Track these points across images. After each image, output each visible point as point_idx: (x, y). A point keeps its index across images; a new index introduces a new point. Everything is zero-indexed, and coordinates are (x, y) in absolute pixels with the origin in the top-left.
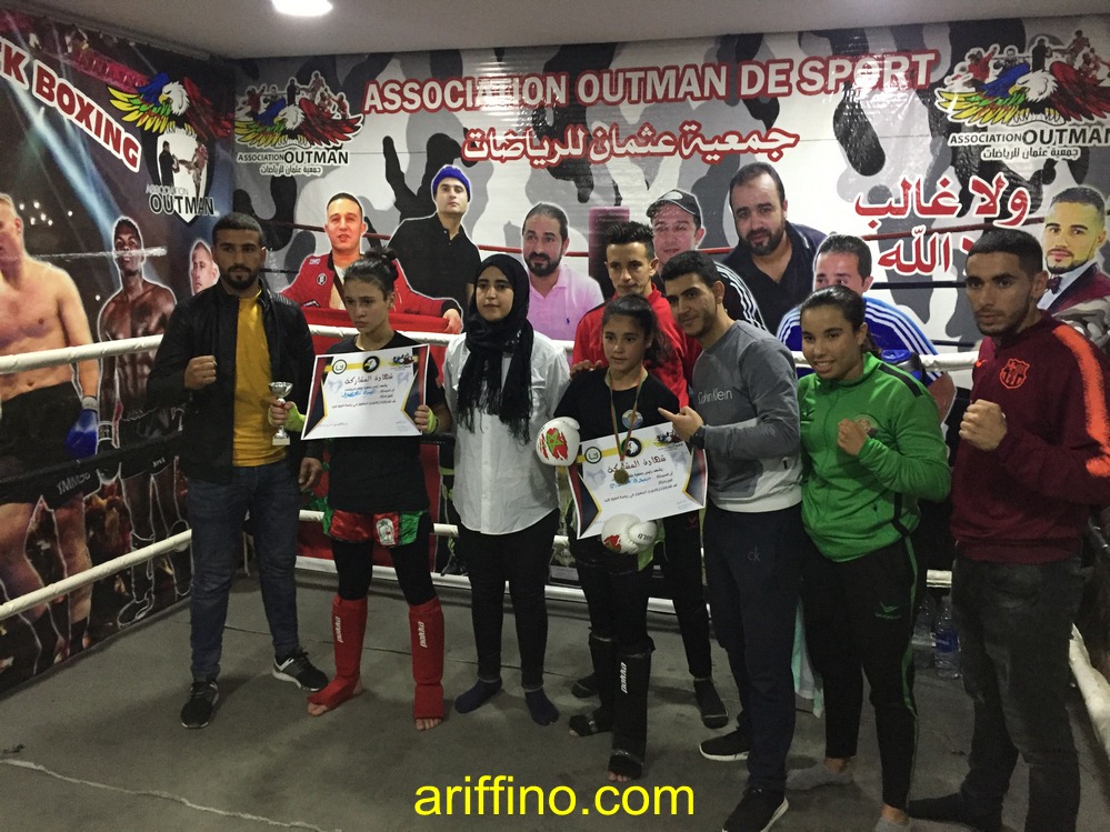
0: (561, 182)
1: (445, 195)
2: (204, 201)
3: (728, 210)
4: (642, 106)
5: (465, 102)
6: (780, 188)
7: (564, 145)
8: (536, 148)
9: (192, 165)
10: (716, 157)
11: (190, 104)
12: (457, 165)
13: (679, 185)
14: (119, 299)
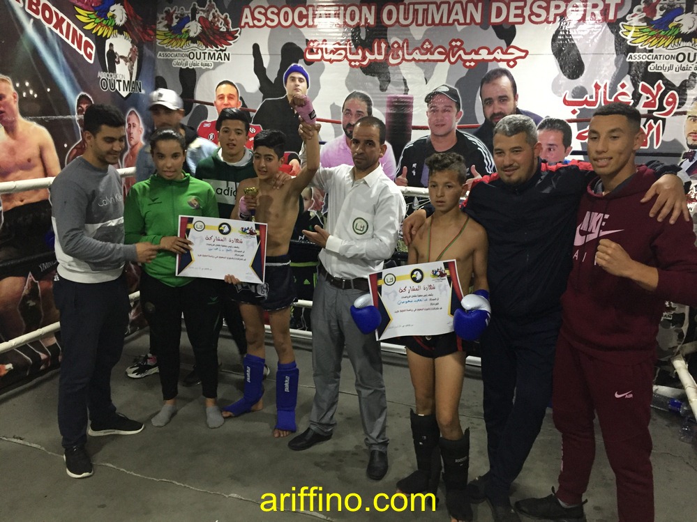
0: (369, 77)
1: (292, 84)
2: (135, 83)
3: (479, 99)
4: (425, 28)
5: (307, 22)
6: (514, 86)
7: (372, 52)
8: (353, 54)
9: (128, 59)
10: (473, 64)
11: (128, 18)
12: (301, 64)
13: (447, 82)
14: (79, 146)
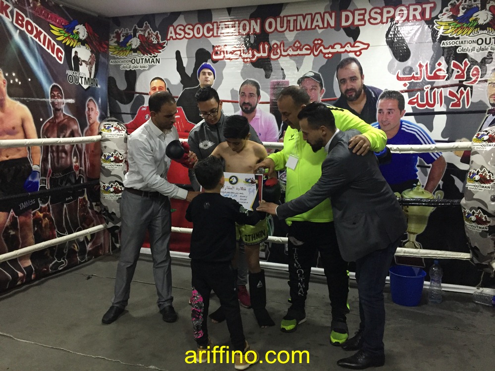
0: (257, 69)
1: (204, 77)
2: (93, 80)
3: (336, 80)
4: (295, 32)
5: (213, 34)
6: (361, 69)
7: (259, 52)
8: (246, 54)
9: (88, 63)
10: (330, 55)
11: (88, 35)
13: (313, 68)
14: (51, 121)
